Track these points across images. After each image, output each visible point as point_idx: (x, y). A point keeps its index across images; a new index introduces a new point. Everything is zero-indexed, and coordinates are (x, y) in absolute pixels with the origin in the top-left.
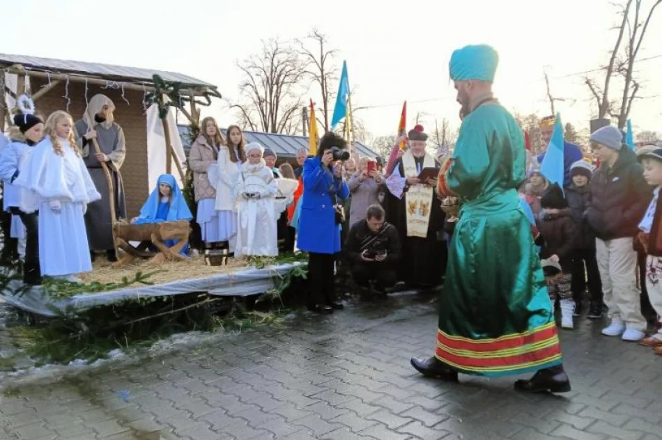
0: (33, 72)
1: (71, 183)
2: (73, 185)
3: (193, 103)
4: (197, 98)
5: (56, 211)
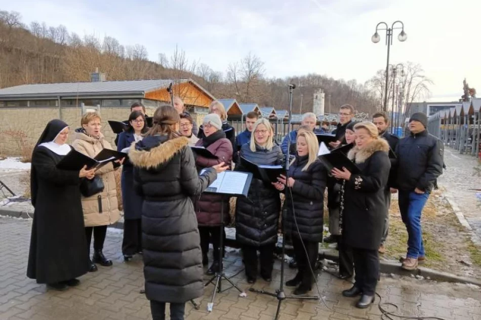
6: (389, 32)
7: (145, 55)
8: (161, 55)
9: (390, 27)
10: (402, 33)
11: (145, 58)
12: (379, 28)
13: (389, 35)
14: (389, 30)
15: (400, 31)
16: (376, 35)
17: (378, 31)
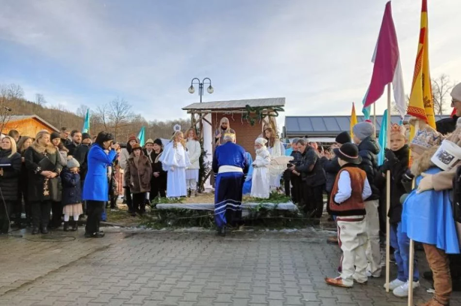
0: (213, 112)
1: (178, 159)
2: (180, 160)
3: (270, 116)
4: (271, 113)
5: (172, 171)
6: (201, 86)
7: (21, 95)
8: (38, 95)
9: (201, 82)
10: (210, 87)
11: (21, 97)
12: (193, 82)
13: (201, 88)
14: (201, 84)
15: (209, 85)
16: (192, 87)
17: (193, 85)
